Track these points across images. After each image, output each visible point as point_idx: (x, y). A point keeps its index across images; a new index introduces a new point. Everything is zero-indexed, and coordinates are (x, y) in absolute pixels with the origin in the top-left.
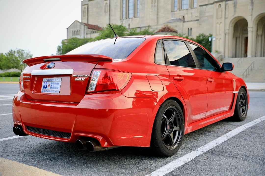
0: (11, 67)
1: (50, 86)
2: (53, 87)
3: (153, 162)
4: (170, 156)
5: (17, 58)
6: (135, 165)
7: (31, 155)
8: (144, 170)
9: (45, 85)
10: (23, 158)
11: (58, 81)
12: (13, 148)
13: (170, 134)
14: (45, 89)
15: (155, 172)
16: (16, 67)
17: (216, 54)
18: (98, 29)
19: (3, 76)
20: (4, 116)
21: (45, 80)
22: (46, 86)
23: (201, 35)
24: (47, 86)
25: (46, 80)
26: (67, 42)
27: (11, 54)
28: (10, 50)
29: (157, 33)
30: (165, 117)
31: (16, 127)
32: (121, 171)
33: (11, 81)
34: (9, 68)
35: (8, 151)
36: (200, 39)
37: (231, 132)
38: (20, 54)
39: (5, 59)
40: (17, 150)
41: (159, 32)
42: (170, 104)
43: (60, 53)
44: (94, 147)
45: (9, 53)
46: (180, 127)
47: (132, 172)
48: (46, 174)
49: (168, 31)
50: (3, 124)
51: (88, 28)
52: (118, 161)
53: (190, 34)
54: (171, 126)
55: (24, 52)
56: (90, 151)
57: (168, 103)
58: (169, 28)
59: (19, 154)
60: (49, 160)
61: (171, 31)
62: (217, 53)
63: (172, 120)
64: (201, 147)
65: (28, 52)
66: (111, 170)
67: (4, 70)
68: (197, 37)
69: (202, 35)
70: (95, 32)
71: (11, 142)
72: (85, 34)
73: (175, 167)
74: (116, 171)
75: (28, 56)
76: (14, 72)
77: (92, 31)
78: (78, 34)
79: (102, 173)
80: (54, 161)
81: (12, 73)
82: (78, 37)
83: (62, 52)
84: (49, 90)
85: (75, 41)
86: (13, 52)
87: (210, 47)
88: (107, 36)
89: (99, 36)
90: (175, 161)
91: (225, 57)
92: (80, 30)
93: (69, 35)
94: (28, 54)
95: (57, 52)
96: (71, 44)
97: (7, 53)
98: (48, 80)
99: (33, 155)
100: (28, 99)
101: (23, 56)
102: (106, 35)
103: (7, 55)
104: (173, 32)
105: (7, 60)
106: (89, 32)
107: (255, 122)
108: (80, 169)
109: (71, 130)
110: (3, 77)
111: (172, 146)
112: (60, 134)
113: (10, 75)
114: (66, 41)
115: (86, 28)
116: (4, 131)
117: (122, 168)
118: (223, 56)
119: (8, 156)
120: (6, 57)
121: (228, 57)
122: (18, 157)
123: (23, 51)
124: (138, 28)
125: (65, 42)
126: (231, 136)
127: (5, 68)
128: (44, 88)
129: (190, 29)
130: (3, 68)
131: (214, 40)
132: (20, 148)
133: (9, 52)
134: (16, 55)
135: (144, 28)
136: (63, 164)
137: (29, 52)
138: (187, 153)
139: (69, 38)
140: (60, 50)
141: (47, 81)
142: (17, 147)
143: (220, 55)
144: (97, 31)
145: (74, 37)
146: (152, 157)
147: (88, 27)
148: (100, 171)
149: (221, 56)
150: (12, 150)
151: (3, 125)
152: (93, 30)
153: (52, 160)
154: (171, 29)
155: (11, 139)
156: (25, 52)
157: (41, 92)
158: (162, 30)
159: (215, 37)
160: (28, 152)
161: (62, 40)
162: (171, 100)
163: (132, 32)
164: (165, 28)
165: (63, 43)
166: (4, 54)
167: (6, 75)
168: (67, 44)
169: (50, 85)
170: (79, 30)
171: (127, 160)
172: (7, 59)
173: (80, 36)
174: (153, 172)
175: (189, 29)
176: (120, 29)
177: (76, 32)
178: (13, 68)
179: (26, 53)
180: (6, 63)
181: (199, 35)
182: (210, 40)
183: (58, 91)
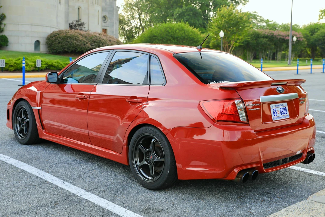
2: (282, 112)
9: (274, 112)
24: (277, 113)
25: (273, 106)
84: (280, 117)
128: (275, 116)
141: (275, 107)
157: (273, 120)
169: (280, 111)
183: (288, 115)
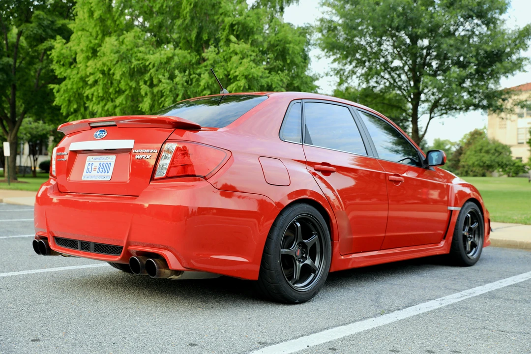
1: (97, 170)
2: (101, 170)
9: (90, 167)
11: (110, 160)
14: (89, 173)
21: (89, 159)
22: (90, 169)
24: (93, 169)
25: (91, 159)
31: (38, 240)
44: (157, 270)
56: (151, 277)
84: (94, 176)
98: (95, 159)
100: (61, 192)
109: (123, 242)
112: (107, 249)
128: (87, 173)
141: (93, 160)
157: (83, 179)
169: (98, 168)
183: (109, 176)
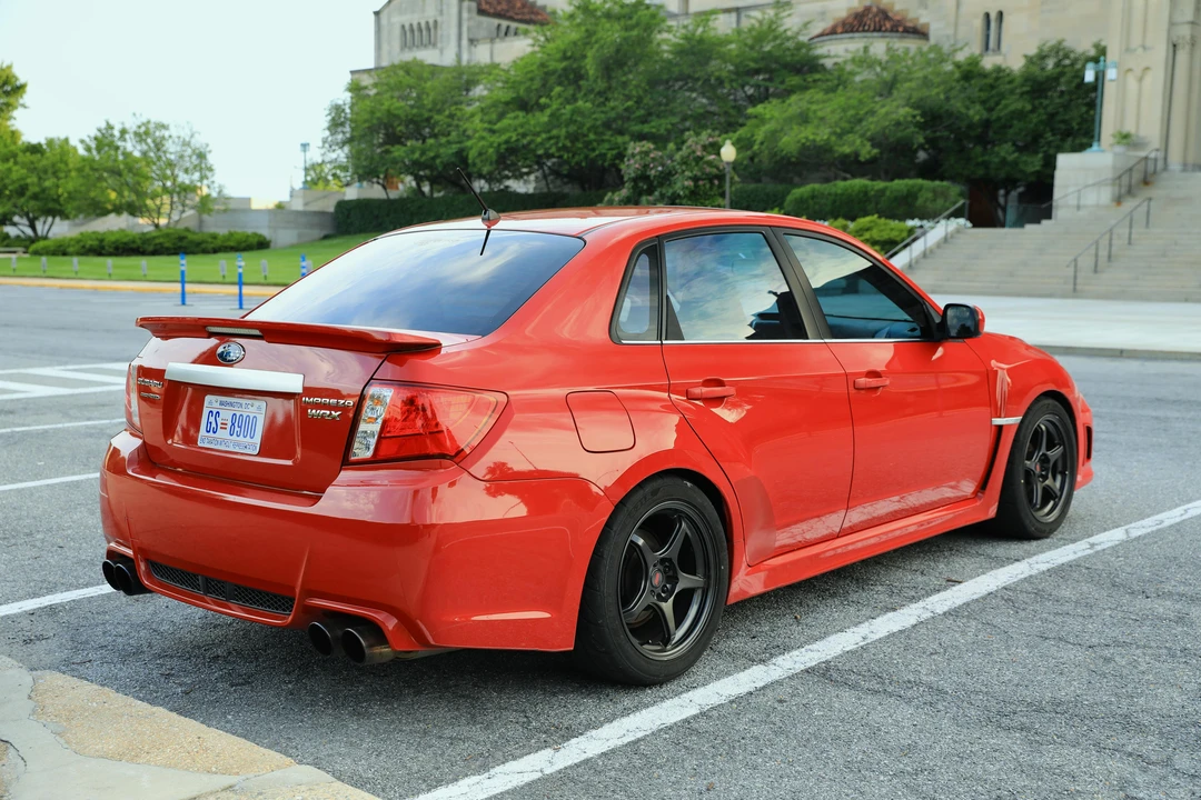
0: (109, 207)
1: (228, 427)
2: (237, 429)
3: (589, 702)
4: (661, 684)
5: (136, 161)
6: (524, 711)
7: (168, 662)
8: (545, 733)
9: (212, 419)
10: (137, 673)
11: (254, 409)
12: (104, 633)
13: (663, 605)
14: (211, 434)
15: (581, 738)
16: (133, 210)
17: (1119, 149)
18: (527, 17)
19: (71, 250)
20: (77, 484)
21: (211, 402)
22: (214, 425)
23: (1052, 49)
24: (219, 425)
25: (214, 401)
26: (375, 85)
27: (106, 141)
28: (103, 125)
29: (825, 38)
30: (641, 542)
31: (115, 563)
32: (465, 730)
33: (110, 277)
34: (99, 210)
35: (87, 642)
36: (1043, 69)
37: (958, 587)
38: (149, 141)
39: (80, 170)
40: (120, 640)
41: (833, 32)
42: (659, 494)
43: (340, 137)
44: (367, 651)
45: (96, 138)
46: (707, 576)
47: (502, 736)
48: (202, 735)
49: (880, 30)
50: (69, 528)
51: (481, 12)
52: (468, 697)
53: (992, 43)
54: (671, 573)
55: (167, 134)
56: (356, 663)
57: (654, 493)
58: (884, 14)
59: (124, 656)
60: (226, 686)
61: (894, 29)
62: (1128, 145)
63: (670, 551)
64: (795, 653)
65: (185, 134)
66: (435, 726)
67: (77, 221)
68: (1030, 60)
69: (1059, 51)
70: (512, 31)
71: (99, 606)
72: (465, 42)
73: (659, 723)
74: (448, 732)
75: (189, 151)
76: (122, 230)
77: (499, 26)
78: (432, 43)
79: (399, 736)
80: (246, 688)
81: (113, 238)
82: (429, 56)
83: (348, 135)
84: (223, 441)
85: (411, 81)
86: (116, 133)
87: (1092, 112)
88: (569, 54)
89: (533, 53)
90: (668, 703)
91: (1166, 168)
92: (439, 19)
93: (385, 47)
94: (186, 144)
95: (327, 133)
96: (397, 94)
97: (87, 140)
98: (222, 404)
99: (175, 662)
100: (155, 464)
101: (165, 152)
102: (565, 52)
103: (88, 149)
104: (905, 35)
105: (90, 170)
106: (482, 33)
107: (1092, 545)
108: (328, 720)
109: (293, 589)
110: (71, 254)
111: (669, 647)
113: (105, 243)
114: (366, 81)
115: (469, 10)
116: (75, 560)
117: (473, 720)
118: (1156, 160)
119: (88, 664)
120: (84, 159)
121: (1185, 167)
122: (121, 669)
123: (164, 127)
124: (727, 11)
125: (364, 84)
126: (940, 610)
127: (79, 210)
128: (208, 432)
129: (993, 16)
130: (69, 208)
131: (1112, 80)
132: (132, 635)
133: (99, 134)
134: (132, 147)
135: (757, 14)
136: (274, 700)
137: (192, 136)
138: (728, 674)
139: (385, 63)
140: (342, 124)
141: (217, 405)
142: (121, 630)
143: (1143, 154)
144: (522, 26)
145: (408, 56)
146: (595, 686)
147: (479, 4)
148: (394, 729)
149: (1146, 158)
150: (102, 641)
151: (69, 532)
152: (505, 23)
153: (237, 685)
154: (898, 18)
155: (99, 596)
156: (173, 131)
157: (199, 444)
158: (850, 20)
159: (1116, 66)
160: (156, 650)
161: (352, 72)
162: (668, 481)
163: (693, 35)
164: (868, 9)
165: (355, 88)
166: (74, 142)
167: (84, 247)
168: (373, 92)
169: (230, 424)
170: (436, 22)
171: (500, 691)
172: (87, 169)
173: (442, 51)
174: (574, 741)
175: (987, 15)
176: (634, 21)
177: (420, 30)
178: (118, 210)
179: (179, 137)
180: (83, 189)
181: (1041, 50)
182: (1089, 76)
183: (254, 445)
